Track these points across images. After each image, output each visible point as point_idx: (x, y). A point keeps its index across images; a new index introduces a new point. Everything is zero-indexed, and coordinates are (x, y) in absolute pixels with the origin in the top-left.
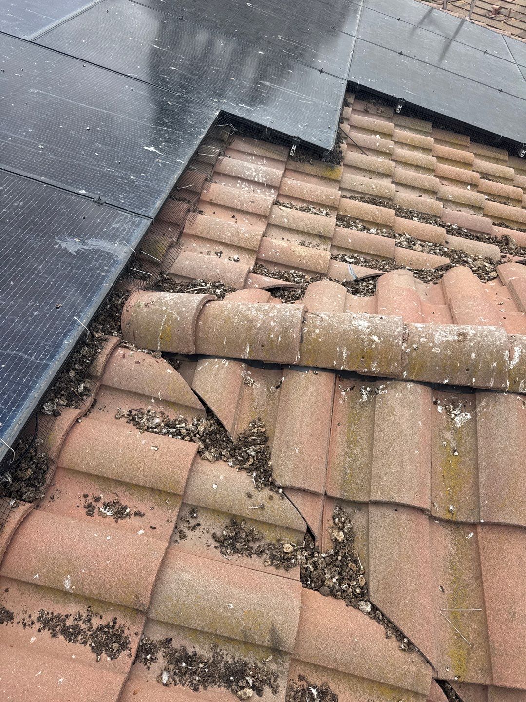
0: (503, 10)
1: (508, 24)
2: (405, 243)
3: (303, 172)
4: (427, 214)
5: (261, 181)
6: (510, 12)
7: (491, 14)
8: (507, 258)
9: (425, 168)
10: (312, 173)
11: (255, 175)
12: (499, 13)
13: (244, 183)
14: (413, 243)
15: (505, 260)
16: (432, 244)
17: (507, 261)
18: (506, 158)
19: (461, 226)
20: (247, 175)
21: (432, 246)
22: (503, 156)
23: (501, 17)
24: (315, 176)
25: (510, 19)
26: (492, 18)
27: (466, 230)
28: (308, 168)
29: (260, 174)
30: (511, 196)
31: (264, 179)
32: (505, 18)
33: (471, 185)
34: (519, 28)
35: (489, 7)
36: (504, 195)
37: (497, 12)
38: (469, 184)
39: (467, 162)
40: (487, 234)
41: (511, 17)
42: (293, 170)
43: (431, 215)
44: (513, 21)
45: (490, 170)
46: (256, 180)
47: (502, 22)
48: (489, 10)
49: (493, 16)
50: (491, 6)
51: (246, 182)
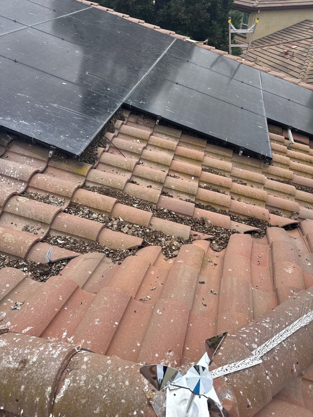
0: (289, 52)
1: (291, 60)
2: (116, 226)
3: (60, 169)
4: (147, 201)
5: (15, 177)
6: (293, 53)
7: (283, 55)
8: (198, 236)
9: (163, 164)
10: (66, 169)
11: (12, 173)
12: (287, 54)
13: (4, 178)
14: (123, 225)
15: (196, 238)
16: (138, 226)
17: (197, 239)
18: (231, 155)
19: (171, 210)
20: (6, 172)
21: (138, 228)
22: (229, 154)
23: (288, 56)
24: (68, 172)
25: (293, 58)
26: (283, 57)
27: (174, 213)
28: (64, 166)
29: (16, 172)
30: (223, 185)
31: (18, 176)
32: (290, 57)
33: (194, 176)
34: (298, 63)
35: (282, 51)
36: (218, 184)
37: (286, 53)
38: (193, 176)
39: (198, 159)
40: (189, 216)
41: (294, 57)
42: (52, 167)
43: (149, 202)
44: (295, 59)
45: (215, 165)
46: (12, 176)
47: (289, 59)
48: (281, 52)
49: (284, 55)
50: (283, 50)
51: (5, 177)
